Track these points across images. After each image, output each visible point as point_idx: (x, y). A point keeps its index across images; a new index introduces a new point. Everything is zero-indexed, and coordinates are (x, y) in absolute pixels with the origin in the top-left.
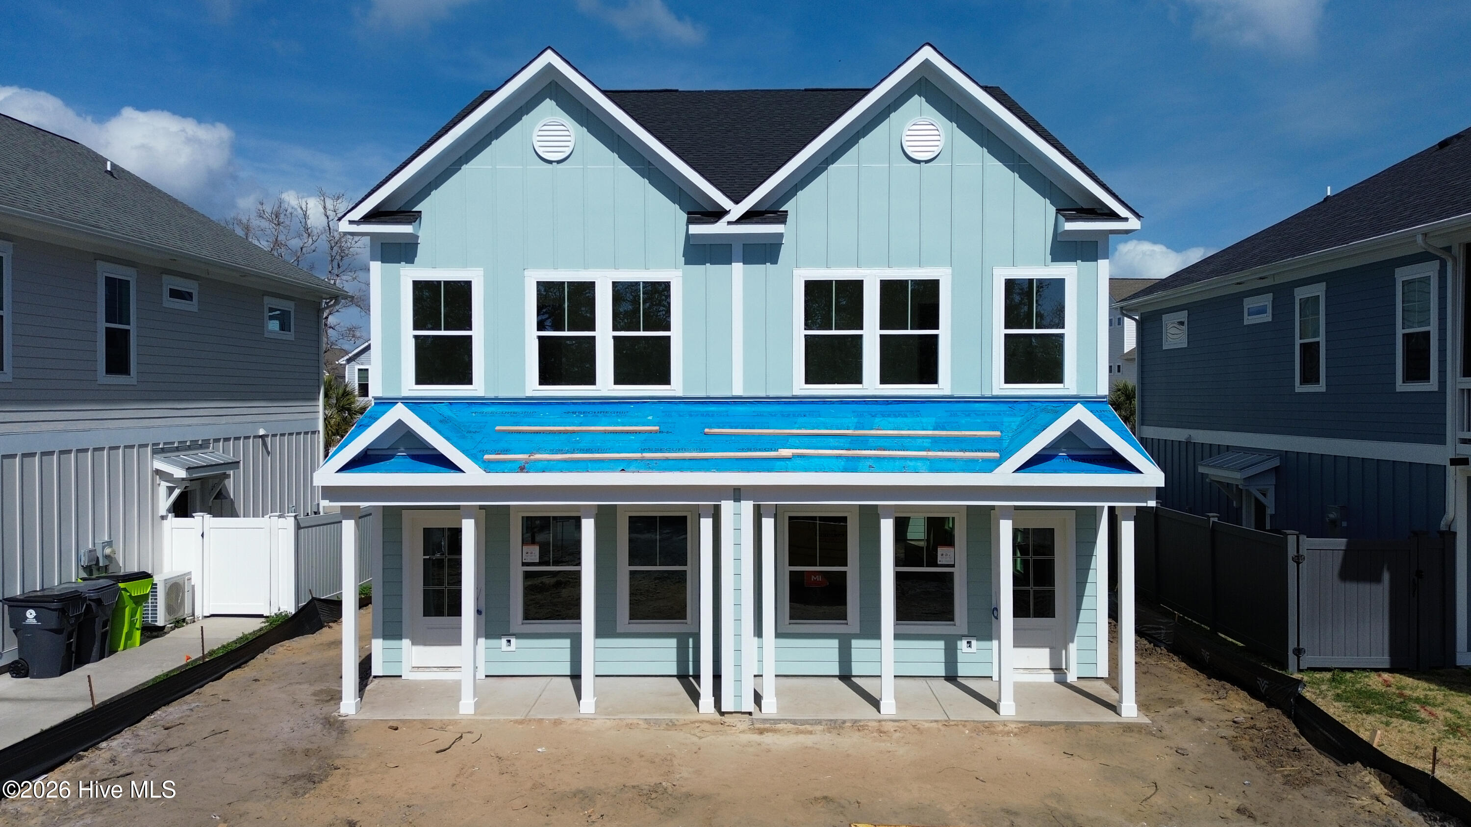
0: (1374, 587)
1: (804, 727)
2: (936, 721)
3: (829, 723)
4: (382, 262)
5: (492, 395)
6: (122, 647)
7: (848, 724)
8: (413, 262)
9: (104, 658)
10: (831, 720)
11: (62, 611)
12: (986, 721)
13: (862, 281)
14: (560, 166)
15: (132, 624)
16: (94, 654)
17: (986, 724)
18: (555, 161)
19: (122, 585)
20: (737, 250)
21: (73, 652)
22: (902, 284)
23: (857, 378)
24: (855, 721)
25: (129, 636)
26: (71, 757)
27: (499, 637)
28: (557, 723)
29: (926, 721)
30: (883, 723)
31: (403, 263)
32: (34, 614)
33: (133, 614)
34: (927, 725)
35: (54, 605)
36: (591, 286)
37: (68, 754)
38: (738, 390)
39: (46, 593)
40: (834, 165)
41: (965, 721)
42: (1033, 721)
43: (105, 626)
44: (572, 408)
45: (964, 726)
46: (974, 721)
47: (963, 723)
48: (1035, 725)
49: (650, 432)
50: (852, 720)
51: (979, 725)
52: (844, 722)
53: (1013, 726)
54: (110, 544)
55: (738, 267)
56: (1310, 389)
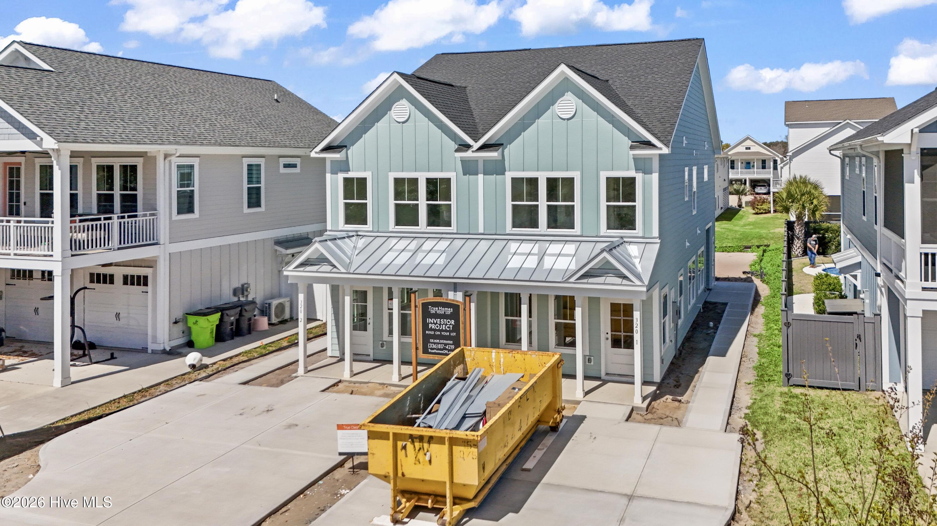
5: (375, 230)
12: (568, 400)
13: (538, 178)
18: (401, 122)
20: (481, 163)
22: (557, 179)
23: (535, 225)
31: (341, 171)
36: (417, 179)
38: (481, 230)
40: (525, 121)
56: (864, 218)
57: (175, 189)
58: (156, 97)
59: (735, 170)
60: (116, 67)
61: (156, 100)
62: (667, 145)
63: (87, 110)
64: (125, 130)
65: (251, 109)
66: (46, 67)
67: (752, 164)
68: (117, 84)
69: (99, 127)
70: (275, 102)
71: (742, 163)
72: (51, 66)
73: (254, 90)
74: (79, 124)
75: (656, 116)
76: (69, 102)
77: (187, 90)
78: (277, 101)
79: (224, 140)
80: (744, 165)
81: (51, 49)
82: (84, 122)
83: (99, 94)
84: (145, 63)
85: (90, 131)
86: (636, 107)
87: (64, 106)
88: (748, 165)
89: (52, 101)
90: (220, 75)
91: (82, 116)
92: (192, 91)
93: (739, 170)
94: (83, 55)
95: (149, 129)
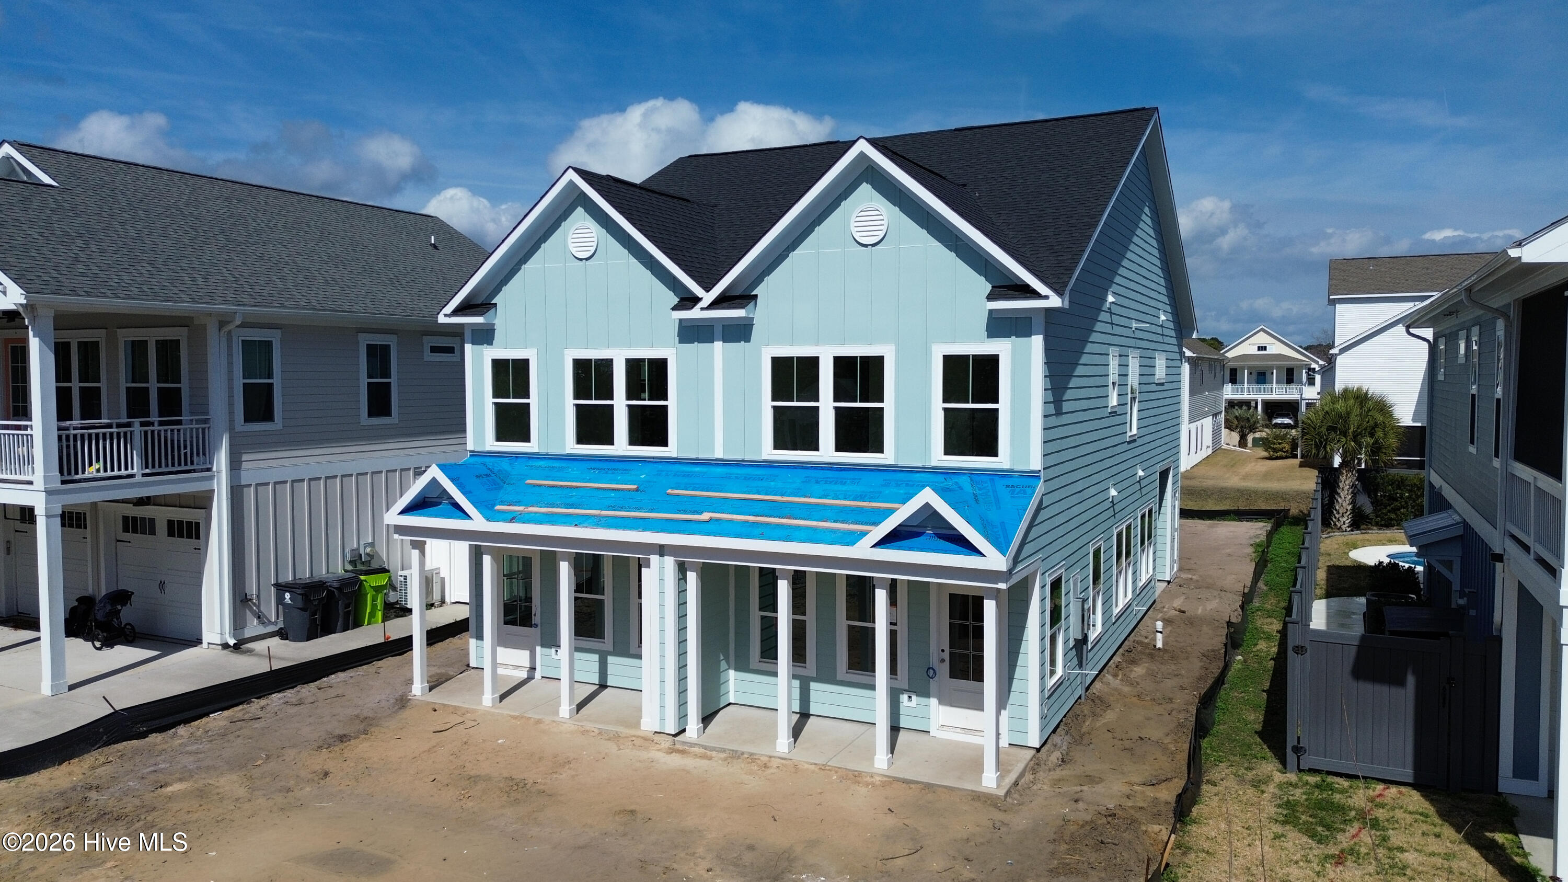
0: (1396, 692)
1: (711, 752)
2: (815, 764)
3: (731, 752)
4: (473, 344)
5: (543, 451)
6: (366, 623)
7: (746, 756)
8: (491, 344)
9: (348, 630)
10: (733, 750)
11: (305, 596)
12: (857, 771)
13: (818, 357)
14: (588, 262)
15: (374, 606)
16: (338, 627)
17: (856, 773)
18: (584, 259)
19: (362, 578)
20: (718, 331)
21: (318, 625)
22: (853, 359)
23: (813, 445)
24: (752, 754)
25: (373, 615)
26: (244, 702)
27: (550, 647)
28: (539, 722)
29: (807, 763)
30: (773, 759)
31: (485, 345)
32: (289, 596)
33: (374, 599)
34: (806, 766)
35: (299, 591)
36: (610, 361)
37: (243, 700)
38: (719, 454)
39: (298, 582)
40: (794, 252)
41: (839, 768)
42: (897, 777)
43: (347, 606)
44: (593, 464)
45: (836, 772)
46: (846, 769)
47: (836, 769)
48: (898, 781)
49: (629, 490)
50: (749, 753)
51: (850, 773)
52: (743, 753)
53: (878, 778)
54: (372, 545)
55: (718, 345)
56: (1472, 449)
57: (239, 382)
58: (222, 232)
59: (1238, 386)
60: (167, 185)
61: (221, 237)
62: (1059, 293)
63: (94, 246)
64: (151, 280)
65: (386, 256)
66: (47, 180)
67: (1268, 375)
68: (159, 209)
69: (107, 273)
70: (430, 248)
71: (1251, 374)
72: (53, 179)
73: (399, 229)
74: (72, 266)
75: (1047, 241)
76: (67, 234)
77: (280, 225)
78: (435, 247)
79: (322, 302)
80: (1254, 376)
81: (63, 155)
82: (83, 264)
83: (122, 224)
84: (221, 182)
85: (88, 279)
86: (1010, 227)
87: (56, 239)
88: (1261, 377)
89: (36, 230)
90: (345, 204)
91: (82, 256)
92: (289, 225)
93: (1246, 385)
94: (115, 166)
95: (194, 280)
